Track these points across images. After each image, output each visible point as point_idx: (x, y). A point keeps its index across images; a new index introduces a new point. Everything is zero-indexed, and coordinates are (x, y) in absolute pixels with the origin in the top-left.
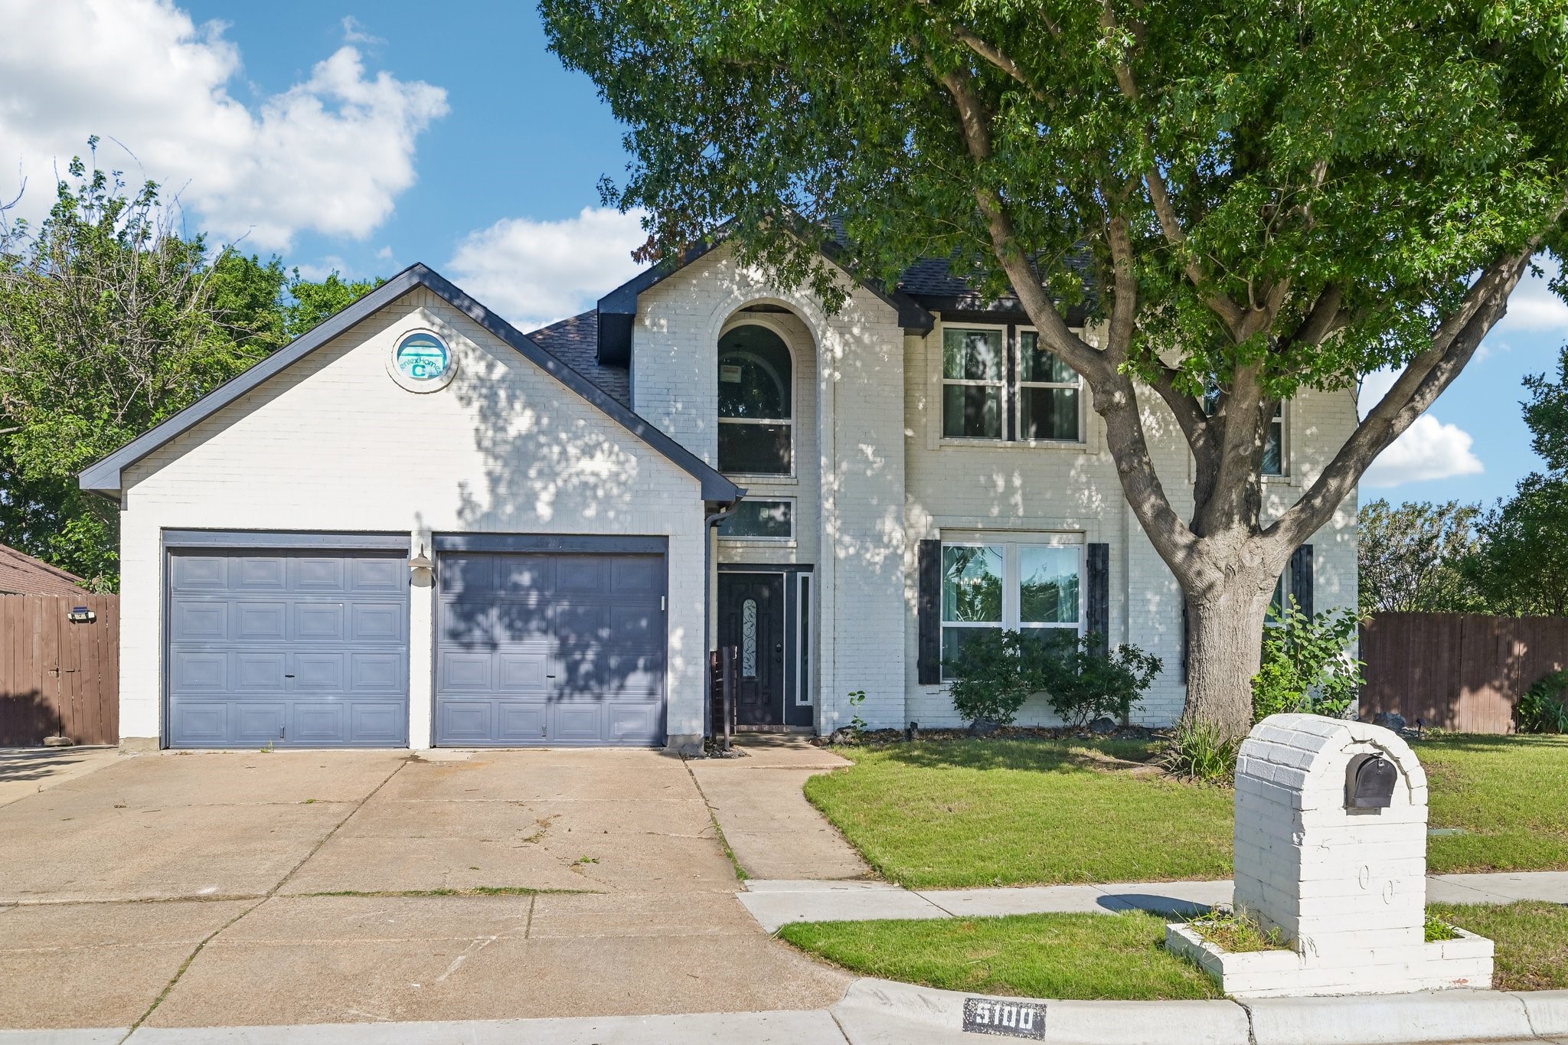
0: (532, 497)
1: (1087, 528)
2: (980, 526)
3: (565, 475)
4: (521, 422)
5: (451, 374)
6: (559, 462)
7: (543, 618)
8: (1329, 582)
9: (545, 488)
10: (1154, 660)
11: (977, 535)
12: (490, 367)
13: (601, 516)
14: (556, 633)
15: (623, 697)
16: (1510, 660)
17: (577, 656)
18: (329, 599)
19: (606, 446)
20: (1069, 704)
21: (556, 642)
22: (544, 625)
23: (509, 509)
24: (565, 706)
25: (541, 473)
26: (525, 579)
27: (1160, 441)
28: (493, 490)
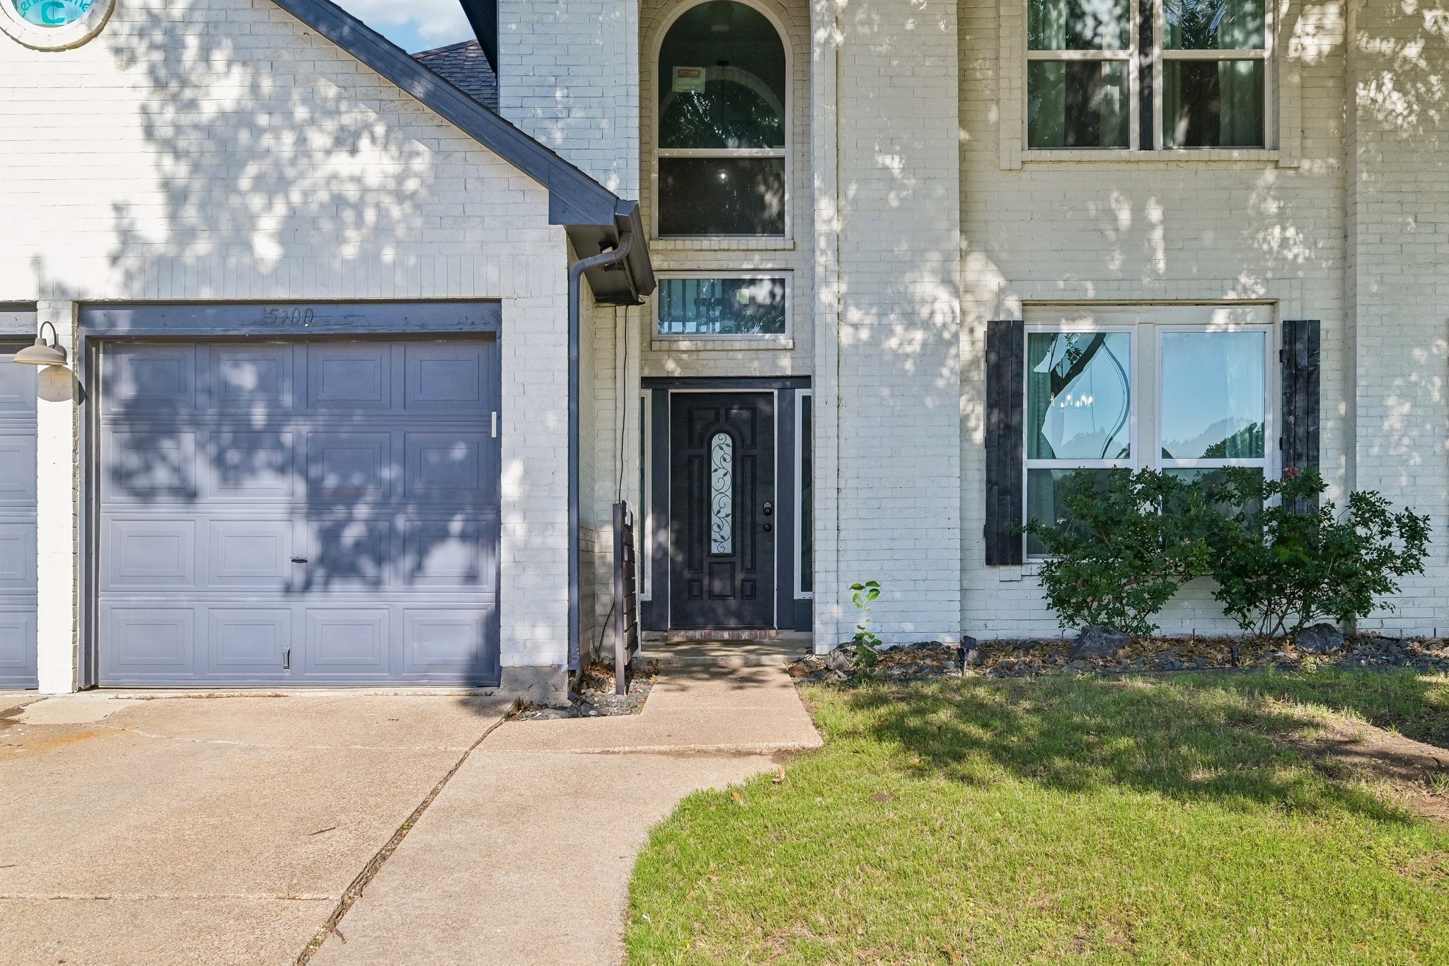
0: (245, 226)
1: (1283, 295)
2: (1090, 295)
3: (306, 183)
4: (224, 90)
7: (279, 446)
9: (269, 206)
10: (1413, 519)
13: (369, 257)
14: (300, 473)
17: (340, 513)
19: (379, 130)
20: (1251, 598)
21: (301, 488)
22: (278, 458)
24: (315, 602)
25: (260, 182)
26: (245, 379)
27: (1413, 137)
28: (173, 217)
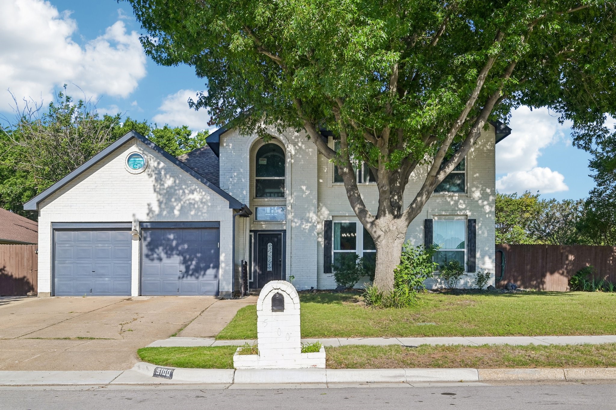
0: (173, 208)
2: (347, 215)
3: (184, 200)
4: (169, 182)
5: (145, 166)
6: (182, 196)
7: (178, 250)
8: (483, 233)
9: (177, 205)
11: (347, 218)
12: (159, 163)
13: (196, 215)
14: (182, 255)
15: (205, 278)
16: (567, 262)
17: (189, 263)
18: (106, 245)
19: (198, 190)
21: (182, 258)
22: (178, 252)
24: (185, 280)
25: (176, 200)
26: (171, 237)
27: (416, 181)
28: (160, 206)
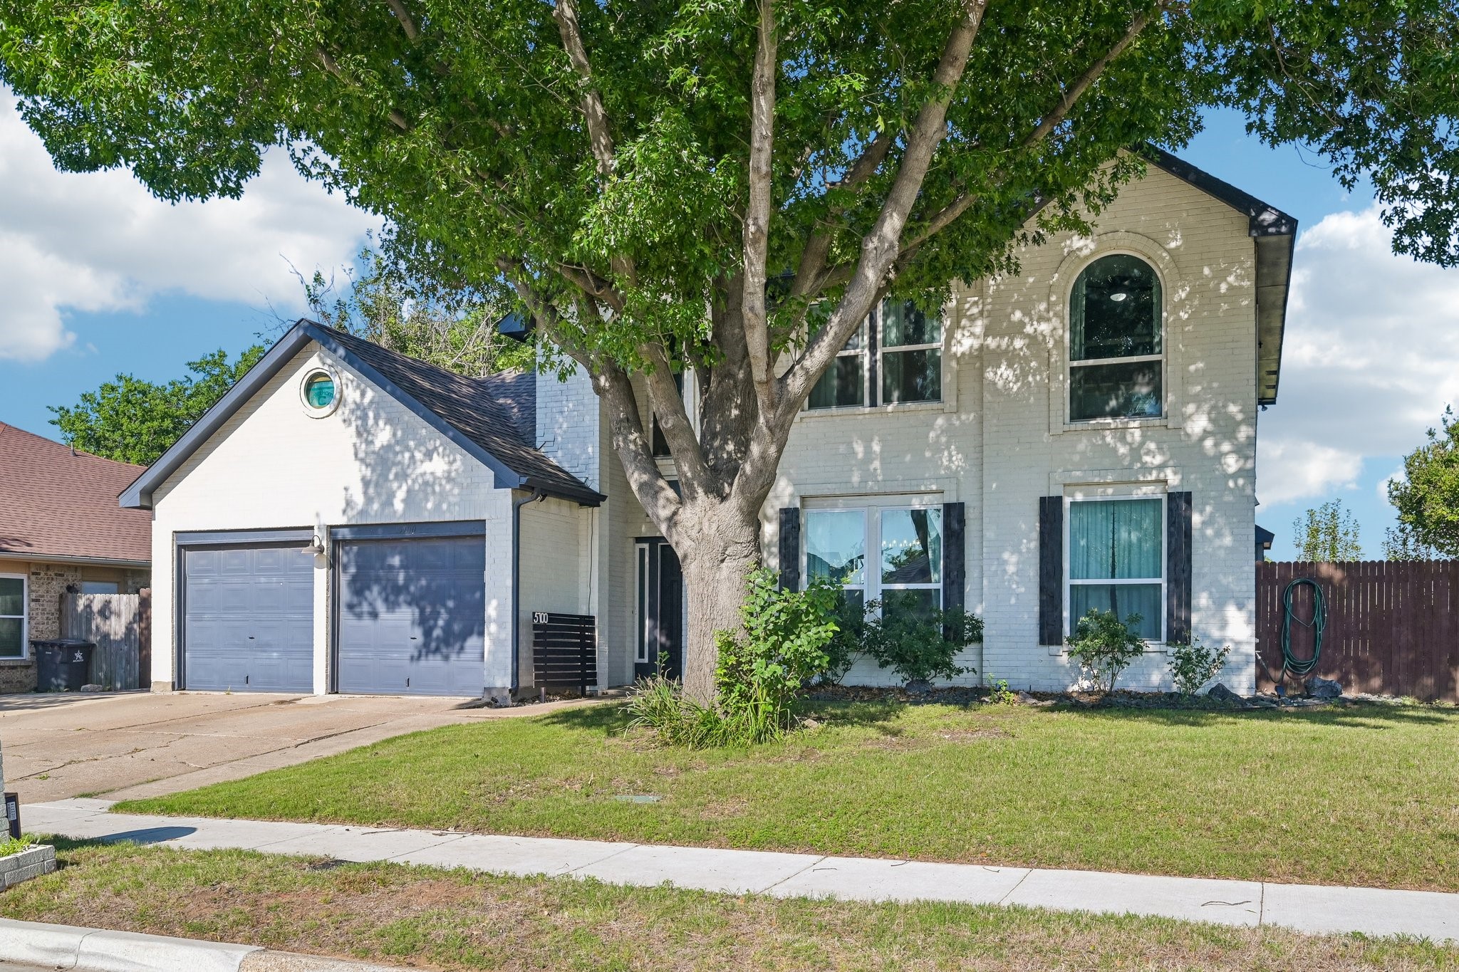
0: (392, 495)
1: (945, 488)
3: (414, 476)
4: (383, 436)
5: (336, 402)
6: (409, 465)
7: (408, 592)
9: (400, 487)
11: (840, 501)
12: (363, 394)
13: (437, 507)
14: (417, 605)
15: (463, 656)
17: (432, 622)
18: (275, 580)
19: (441, 449)
21: (417, 611)
22: (409, 598)
23: (376, 506)
24: (423, 663)
25: (397, 476)
26: (396, 561)
28: (365, 493)
